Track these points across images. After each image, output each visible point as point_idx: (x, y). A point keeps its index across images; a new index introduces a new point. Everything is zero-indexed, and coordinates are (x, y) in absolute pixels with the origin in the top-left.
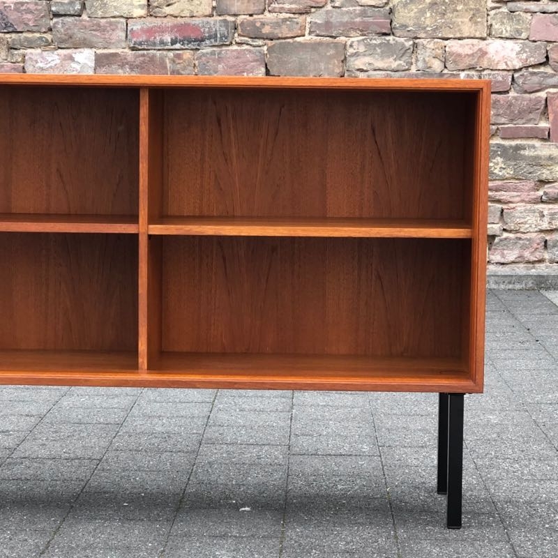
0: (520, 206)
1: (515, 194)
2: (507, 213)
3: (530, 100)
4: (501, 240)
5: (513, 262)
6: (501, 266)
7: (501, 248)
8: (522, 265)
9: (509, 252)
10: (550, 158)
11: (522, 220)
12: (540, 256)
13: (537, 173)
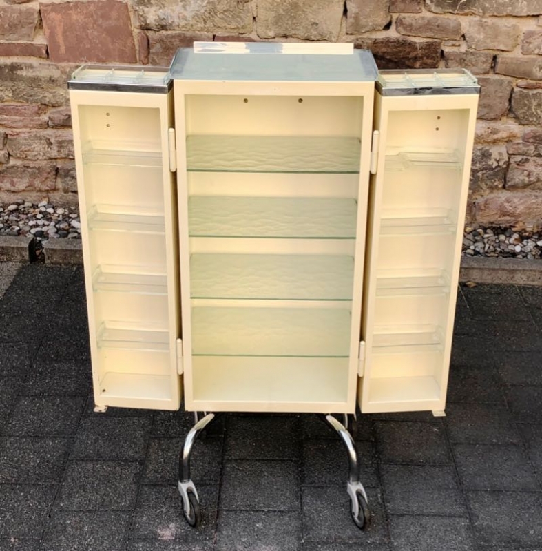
0: (24, 133)
1: (17, 118)
2: (11, 140)
3: (21, 12)
4: (7, 168)
5: (24, 191)
6: (12, 195)
7: (8, 175)
8: (35, 194)
9: (19, 180)
10: (52, 80)
11: (28, 148)
12: (52, 185)
13: (39, 96)
